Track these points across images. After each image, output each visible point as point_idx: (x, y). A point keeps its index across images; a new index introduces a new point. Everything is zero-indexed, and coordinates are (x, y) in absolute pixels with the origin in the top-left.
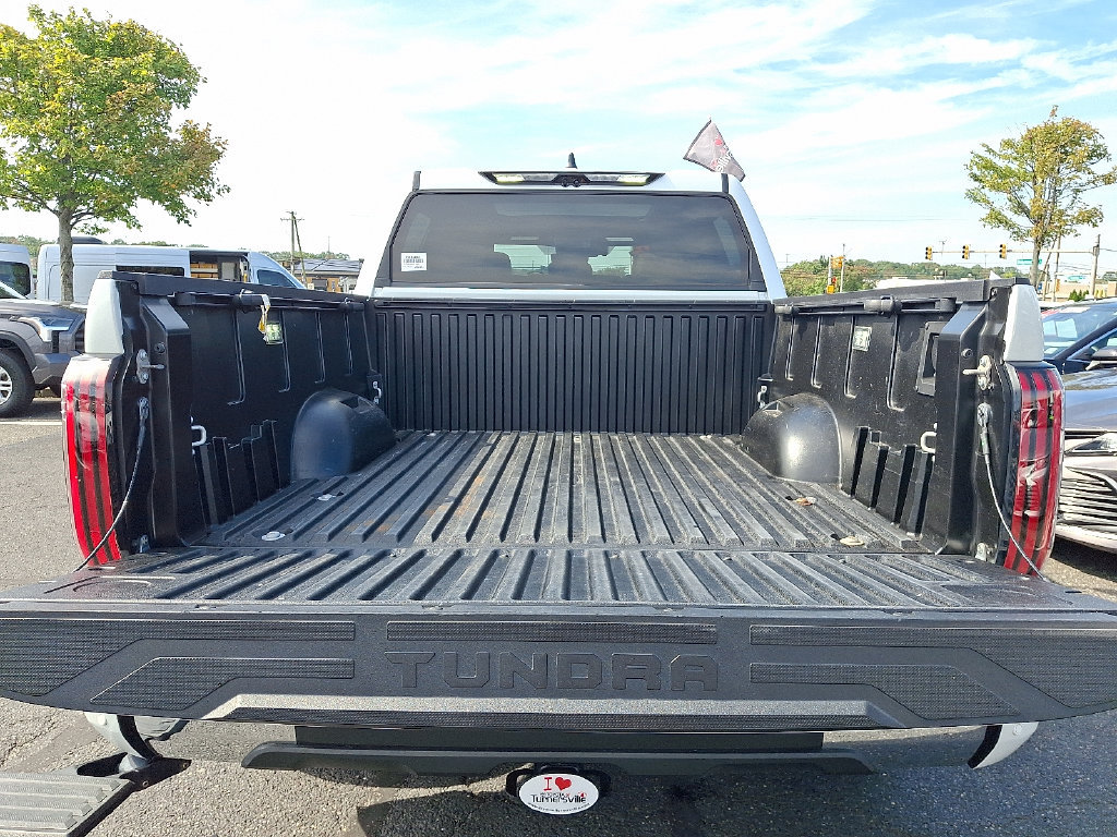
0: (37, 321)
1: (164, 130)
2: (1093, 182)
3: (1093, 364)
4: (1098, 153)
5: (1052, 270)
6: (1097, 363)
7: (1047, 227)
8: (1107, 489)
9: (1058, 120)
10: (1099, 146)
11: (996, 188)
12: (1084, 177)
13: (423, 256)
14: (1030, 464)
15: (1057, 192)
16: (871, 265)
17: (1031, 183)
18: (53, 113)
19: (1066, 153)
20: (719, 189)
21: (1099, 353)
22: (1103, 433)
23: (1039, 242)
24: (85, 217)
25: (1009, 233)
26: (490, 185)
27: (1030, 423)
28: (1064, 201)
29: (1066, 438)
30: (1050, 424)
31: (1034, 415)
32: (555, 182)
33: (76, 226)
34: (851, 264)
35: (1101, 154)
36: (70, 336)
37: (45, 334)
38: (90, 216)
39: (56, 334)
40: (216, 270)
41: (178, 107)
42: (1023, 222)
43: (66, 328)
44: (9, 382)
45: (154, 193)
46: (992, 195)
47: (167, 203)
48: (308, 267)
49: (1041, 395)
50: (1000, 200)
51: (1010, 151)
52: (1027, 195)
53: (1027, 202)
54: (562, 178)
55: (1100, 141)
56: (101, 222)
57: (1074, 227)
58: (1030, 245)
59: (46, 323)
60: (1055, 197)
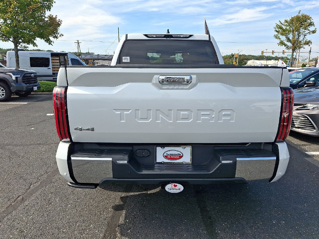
0: (11, 74)
1: (43, 18)
2: (309, 33)
3: (306, 85)
4: (311, 24)
5: (297, 57)
6: (307, 85)
7: (296, 46)
8: (306, 119)
9: (300, 15)
10: (312, 22)
11: (282, 34)
12: (307, 31)
13: (128, 58)
14: (285, 112)
15: (299, 36)
16: (246, 56)
17: (292, 33)
18: (11, 12)
19: (302, 24)
20: (208, 39)
21: (307, 82)
22: (307, 104)
23: (294, 50)
24: (21, 43)
25: (285, 48)
26: (146, 38)
27: (286, 102)
28: (301, 38)
29: (294, 105)
30: (290, 102)
31: (287, 100)
32: (164, 37)
33: (19, 46)
34: (240, 56)
35: (312, 25)
36: (21, 78)
37: (14, 77)
38: (23, 43)
39: (17, 78)
40: (58, 58)
41: (47, 11)
42: (289, 44)
43: (20, 76)
44: (4, 91)
45: (42, 36)
46: (281, 36)
47: (45, 39)
48: (83, 57)
49: (289, 95)
50: (283, 38)
51: (286, 24)
52: (291, 36)
53: (291, 38)
54: (166, 36)
55: (312, 21)
56: (26, 45)
57: (304, 46)
58: (291, 51)
59: (14, 75)
60: (298, 37)
